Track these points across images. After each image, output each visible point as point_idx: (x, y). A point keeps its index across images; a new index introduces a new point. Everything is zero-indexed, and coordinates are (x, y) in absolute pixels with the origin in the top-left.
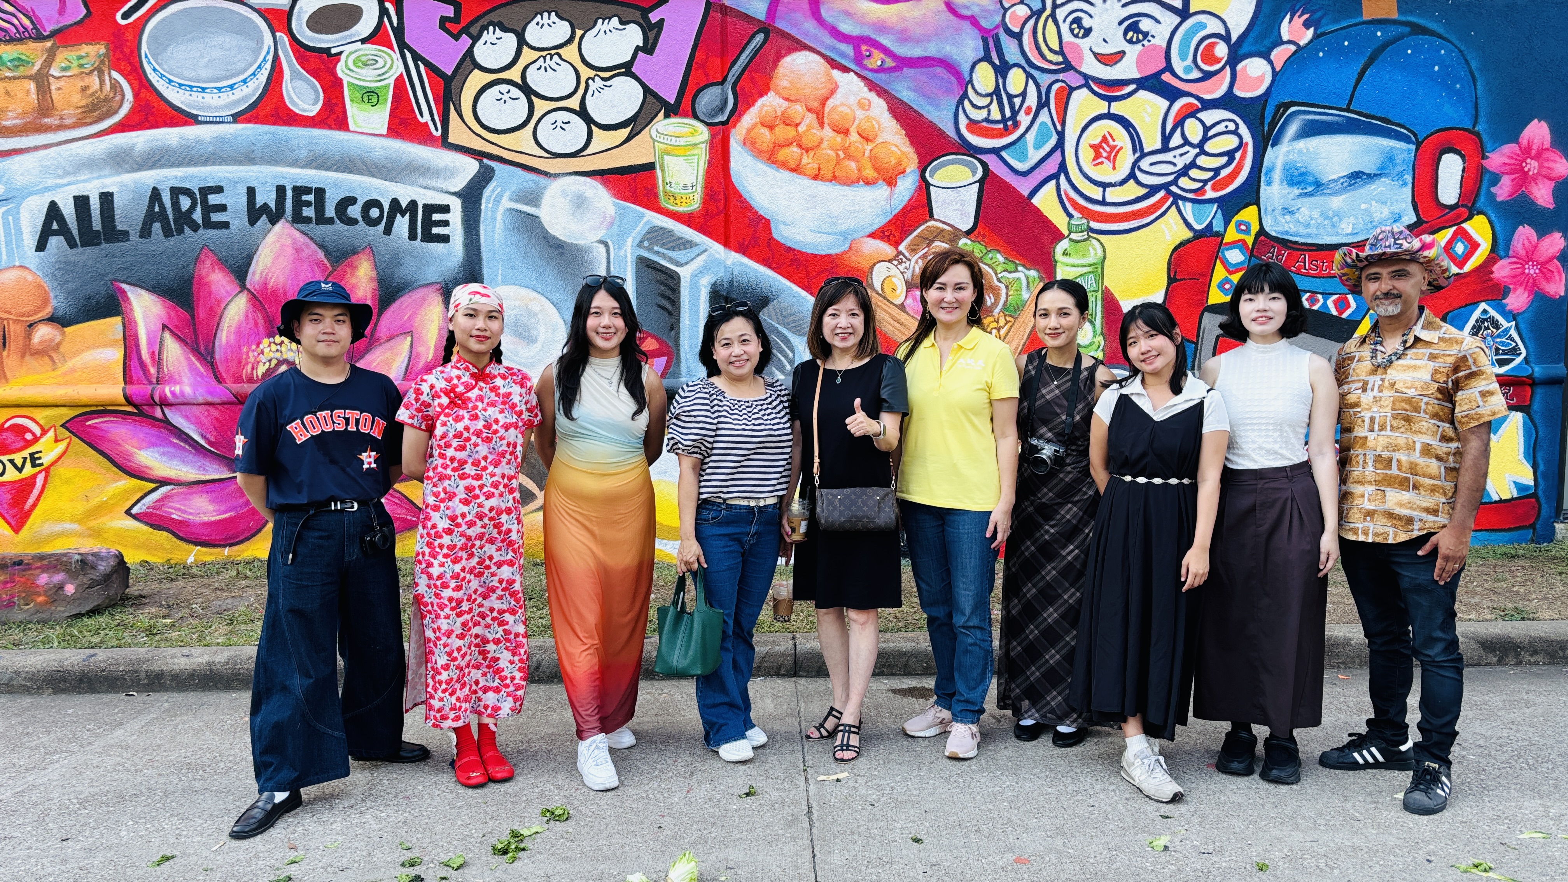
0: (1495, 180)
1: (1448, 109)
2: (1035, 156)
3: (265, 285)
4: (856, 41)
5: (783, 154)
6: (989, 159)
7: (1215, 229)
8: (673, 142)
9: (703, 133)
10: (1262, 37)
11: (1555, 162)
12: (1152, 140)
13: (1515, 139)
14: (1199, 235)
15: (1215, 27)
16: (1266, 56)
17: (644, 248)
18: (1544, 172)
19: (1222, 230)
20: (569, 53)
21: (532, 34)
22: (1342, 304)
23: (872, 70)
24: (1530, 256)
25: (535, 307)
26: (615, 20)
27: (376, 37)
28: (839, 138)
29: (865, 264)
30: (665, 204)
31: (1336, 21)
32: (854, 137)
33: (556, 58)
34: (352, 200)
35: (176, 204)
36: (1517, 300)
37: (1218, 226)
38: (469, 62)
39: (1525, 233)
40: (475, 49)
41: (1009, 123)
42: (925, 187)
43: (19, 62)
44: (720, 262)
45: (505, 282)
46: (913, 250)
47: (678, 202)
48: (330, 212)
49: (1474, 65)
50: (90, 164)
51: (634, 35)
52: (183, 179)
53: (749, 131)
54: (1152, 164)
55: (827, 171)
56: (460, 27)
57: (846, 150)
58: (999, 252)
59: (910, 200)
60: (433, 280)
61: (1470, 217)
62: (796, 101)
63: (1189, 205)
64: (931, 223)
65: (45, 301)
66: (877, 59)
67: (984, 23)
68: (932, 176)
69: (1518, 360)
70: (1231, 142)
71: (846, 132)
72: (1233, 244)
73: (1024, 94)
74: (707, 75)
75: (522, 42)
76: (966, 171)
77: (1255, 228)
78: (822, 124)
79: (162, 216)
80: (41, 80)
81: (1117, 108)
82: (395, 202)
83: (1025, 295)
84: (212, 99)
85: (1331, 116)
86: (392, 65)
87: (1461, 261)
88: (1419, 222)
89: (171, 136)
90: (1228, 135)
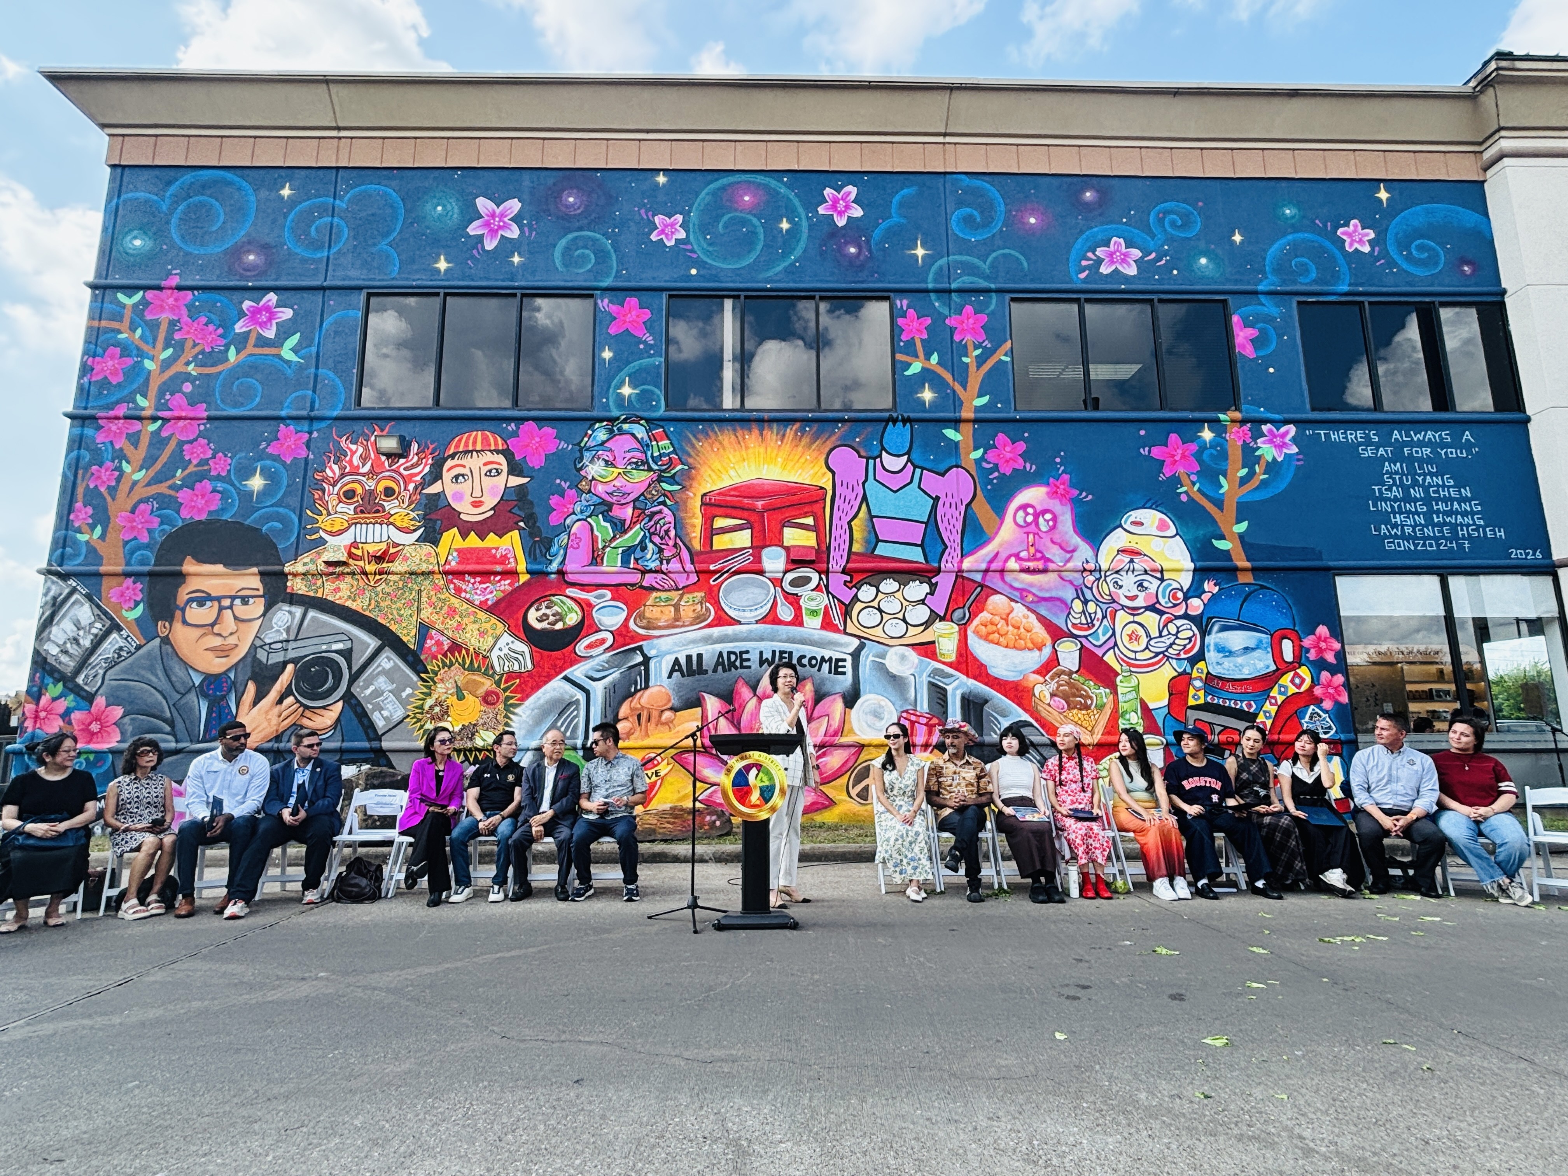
0: (1308, 651)
1: (1281, 620)
2: (1103, 639)
4: (1021, 591)
5: (991, 637)
6: (1083, 640)
8: (943, 632)
9: (956, 628)
10: (1197, 589)
11: (1333, 643)
13: (1313, 633)
14: (1180, 674)
16: (1199, 597)
17: (931, 677)
18: (1329, 647)
19: (1190, 672)
20: (899, 595)
22: (1249, 705)
23: (1028, 603)
24: (1329, 685)
25: (883, 703)
26: (918, 582)
27: (817, 588)
28: (1016, 631)
29: (1031, 685)
30: (940, 658)
32: (1022, 630)
33: (892, 597)
34: (804, 657)
35: (729, 658)
36: (1327, 704)
37: (1188, 670)
38: (855, 599)
39: (1325, 675)
41: (1090, 625)
42: (1055, 651)
43: (668, 599)
44: (965, 683)
45: (870, 692)
47: (946, 657)
49: (1290, 602)
51: (926, 588)
52: (733, 648)
53: (976, 627)
55: (1011, 644)
57: (1019, 636)
58: (1091, 681)
59: (1049, 657)
60: (838, 692)
61: (1300, 667)
62: (996, 615)
64: (1059, 668)
65: (669, 700)
66: (1030, 598)
68: (1058, 647)
69: (1333, 732)
70: (1190, 634)
71: (1018, 628)
72: (1196, 678)
73: (1095, 613)
75: (878, 591)
76: (1073, 645)
77: (1205, 671)
78: (1008, 625)
79: (723, 663)
80: (677, 607)
81: (1137, 619)
82: (823, 658)
83: (1105, 700)
84: (748, 614)
85: (1232, 623)
86: (823, 600)
87: (1299, 687)
88: (1278, 669)
89: (729, 630)
90: (1188, 630)
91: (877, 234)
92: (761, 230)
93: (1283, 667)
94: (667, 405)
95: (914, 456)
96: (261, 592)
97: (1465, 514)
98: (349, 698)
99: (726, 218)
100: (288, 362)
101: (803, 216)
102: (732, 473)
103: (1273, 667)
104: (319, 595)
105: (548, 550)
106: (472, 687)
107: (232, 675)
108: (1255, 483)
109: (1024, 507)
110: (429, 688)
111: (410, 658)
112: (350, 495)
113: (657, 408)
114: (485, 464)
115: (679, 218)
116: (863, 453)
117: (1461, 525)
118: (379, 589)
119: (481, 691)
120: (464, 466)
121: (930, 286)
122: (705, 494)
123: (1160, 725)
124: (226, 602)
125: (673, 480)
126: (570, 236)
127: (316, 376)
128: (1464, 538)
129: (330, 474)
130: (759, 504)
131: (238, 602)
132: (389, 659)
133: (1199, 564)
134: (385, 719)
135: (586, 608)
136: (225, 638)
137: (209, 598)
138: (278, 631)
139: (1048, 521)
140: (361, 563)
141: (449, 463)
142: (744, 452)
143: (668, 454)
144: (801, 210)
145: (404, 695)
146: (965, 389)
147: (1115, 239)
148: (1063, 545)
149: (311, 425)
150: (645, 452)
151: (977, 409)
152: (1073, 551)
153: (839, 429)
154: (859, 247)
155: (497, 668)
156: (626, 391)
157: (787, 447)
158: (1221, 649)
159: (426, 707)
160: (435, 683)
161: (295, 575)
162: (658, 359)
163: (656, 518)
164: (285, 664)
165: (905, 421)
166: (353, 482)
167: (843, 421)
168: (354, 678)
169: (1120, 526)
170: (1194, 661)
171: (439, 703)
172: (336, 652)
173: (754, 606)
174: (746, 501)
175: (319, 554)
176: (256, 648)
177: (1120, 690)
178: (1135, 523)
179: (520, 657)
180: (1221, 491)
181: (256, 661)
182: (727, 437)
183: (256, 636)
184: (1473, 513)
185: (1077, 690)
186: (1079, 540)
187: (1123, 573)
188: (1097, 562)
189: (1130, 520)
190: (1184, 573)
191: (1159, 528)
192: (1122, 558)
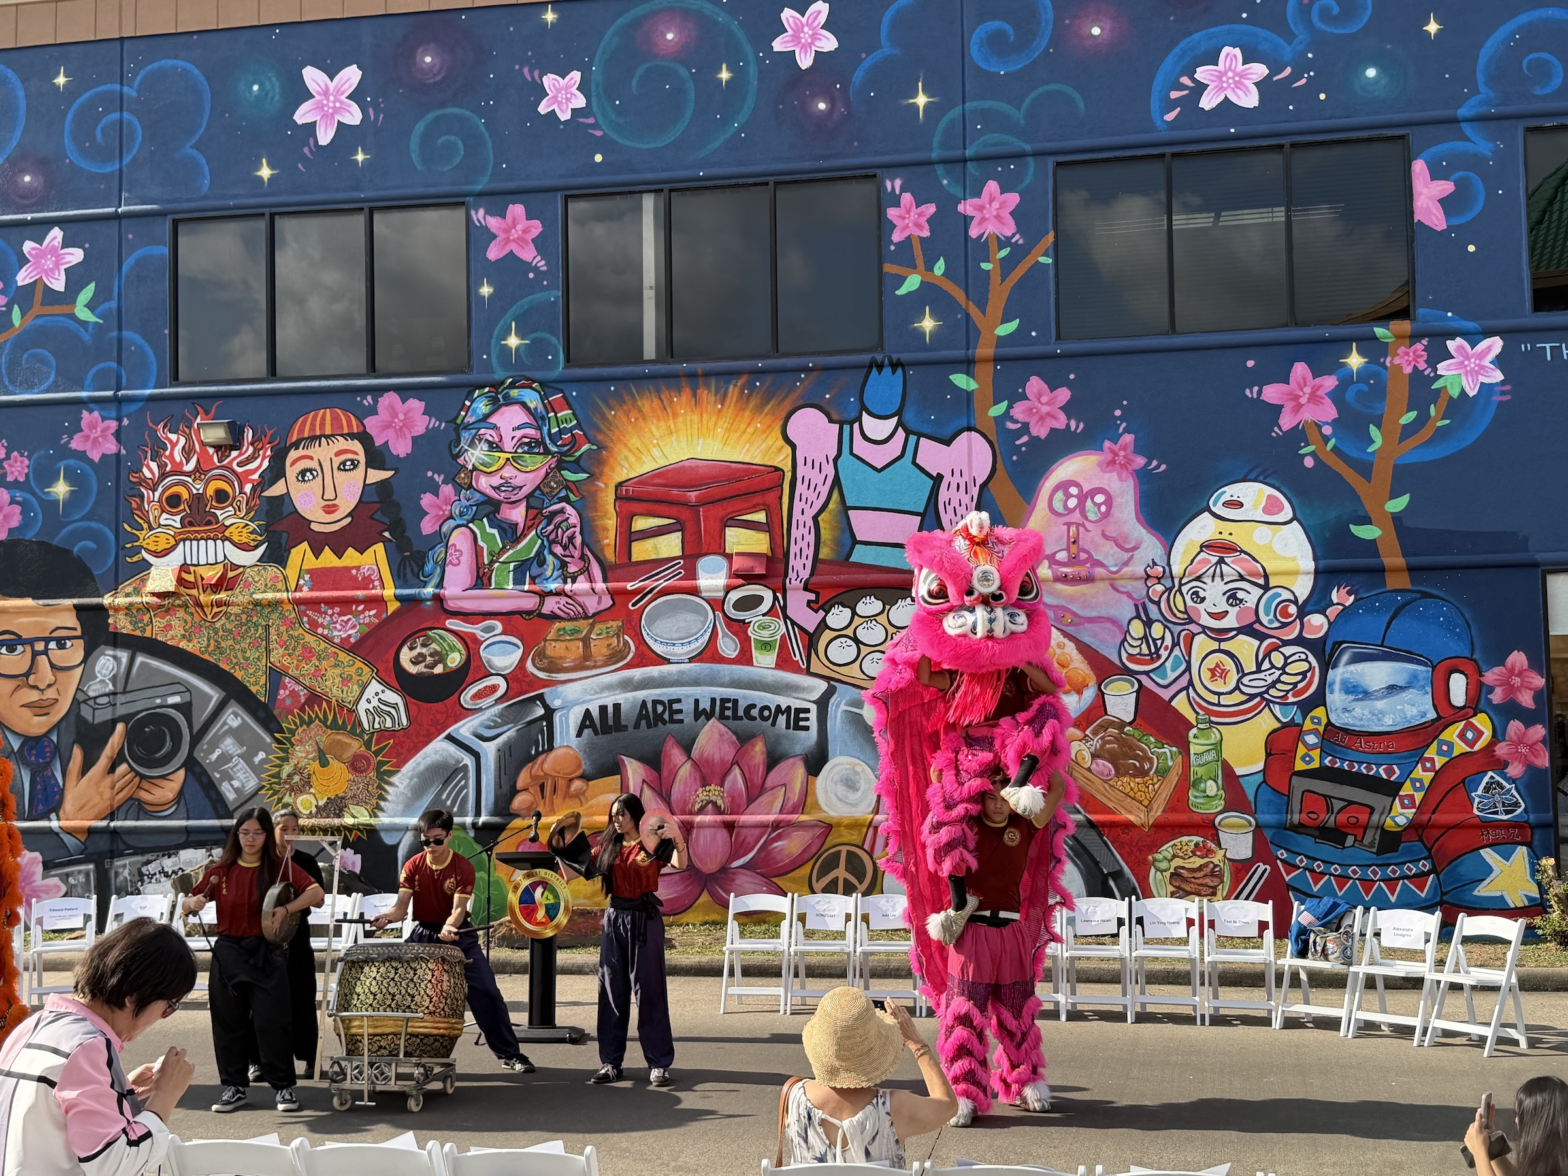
0: (1491, 690)
1: (1451, 644)
2: (1172, 676)
3: (701, 756)
6: (1143, 678)
10: (1317, 603)
11: (1532, 678)
13: (1501, 662)
14: (1285, 726)
18: (1525, 685)
20: (882, 619)
22: (1390, 772)
23: (1066, 625)
24: (1520, 741)
25: (858, 769)
27: (771, 612)
31: (1369, 591)
33: (874, 622)
34: (753, 706)
35: (655, 709)
36: (1515, 770)
37: (1298, 720)
39: (1515, 726)
41: (1154, 656)
42: (1102, 694)
43: (575, 631)
45: (841, 754)
46: (1095, 733)
48: (741, 713)
49: (1467, 616)
50: (609, 687)
52: (659, 695)
58: (1151, 735)
59: (1092, 703)
60: (799, 753)
61: (1475, 715)
64: (1106, 717)
65: (580, 766)
66: (1069, 619)
67: (1135, 596)
68: (1105, 688)
69: (1519, 811)
70: (1305, 666)
72: (1310, 732)
73: (1163, 638)
75: (854, 613)
76: (1128, 685)
77: (1324, 721)
79: (647, 716)
80: (586, 641)
81: (1224, 646)
82: (778, 707)
83: (1170, 763)
84: (678, 650)
85: (1371, 650)
86: (779, 628)
87: (1471, 744)
88: (1439, 718)
89: (654, 671)
90: (1301, 662)
91: (858, 76)
92: (690, 86)
93: (1446, 714)
94: (568, 359)
95: (909, 417)
96: (79, 633)
98: (191, 765)
99: (640, 71)
100: (84, 324)
101: (751, 57)
102: (656, 452)
103: (1432, 715)
104: (148, 634)
105: (422, 568)
106: (337, 750)
107: (54, 738)
108: (1426, 433)
109: (1064, 486)
110: (285, 751)
111: (262, 714)
112: (173, 501)
113: (553, 364)
114: (338, 454)
115: (576, 76)
116: (835, 417)
118: (218, 625)
119: (348, 755)
120: (311, 458)
121: (934, 155)
122: (619, 485)
123: (1251, 798)
124: (40, 646)
125: (577, 466)
126: (430, 116)
127: (120, 340)
129: (148, 475)
130: (693, 495)
131: (52, 645)
132: (236, 715)
133: (1322, 563)
134: (236, 790)
135: (470, 644)
136: (42, 690)
137: (20, 640)
138: (102, 681)
139: (1099, 505)
140: (194, 592)
141: (293, 454)
142: (671, 423)
143: (571, 430)
144: (748, 48)
145: (257, 760)
146: (984, 313)
147: (1226, 50)
148: (1121, 542)
149: (119, 410)
150: (539, 428)
151: (1002, 341)
152: (1135, 548)
153: (801, 380)
154: (832, 101)
155: (366, 726)
156: (513, 341)
157: (729, 412)
158: (1352, 689)
159: (284, 775)
160: (292, 745)
161: (117, 609)
162: (555, 292)
163: (558, 519)
164: (113, 723)
165: (895, 366)
166: (176, 484)
167: (807, 370)
168: (196, 739)
169: (1207, 509)
170: (1306, 707)
171: (298, 770)
172: (174, 706)
173: (686, 639)
174: (675, 492)
175: (143, 581)
176: (80, 703)
177: (1193, 749)
178: (1230, 504)
179: (393, 711)
180: (1370, 450)
181: (80, 719)
182: (648, 404)
183: (78, 689)
185: (1131, 748)
186: (1144, 531)
187: (1208, 580)
188: (1169, 565)
189: (1223, 499)
190: (1300, 577)
191: (1266, 510)
192: (1207, 556)
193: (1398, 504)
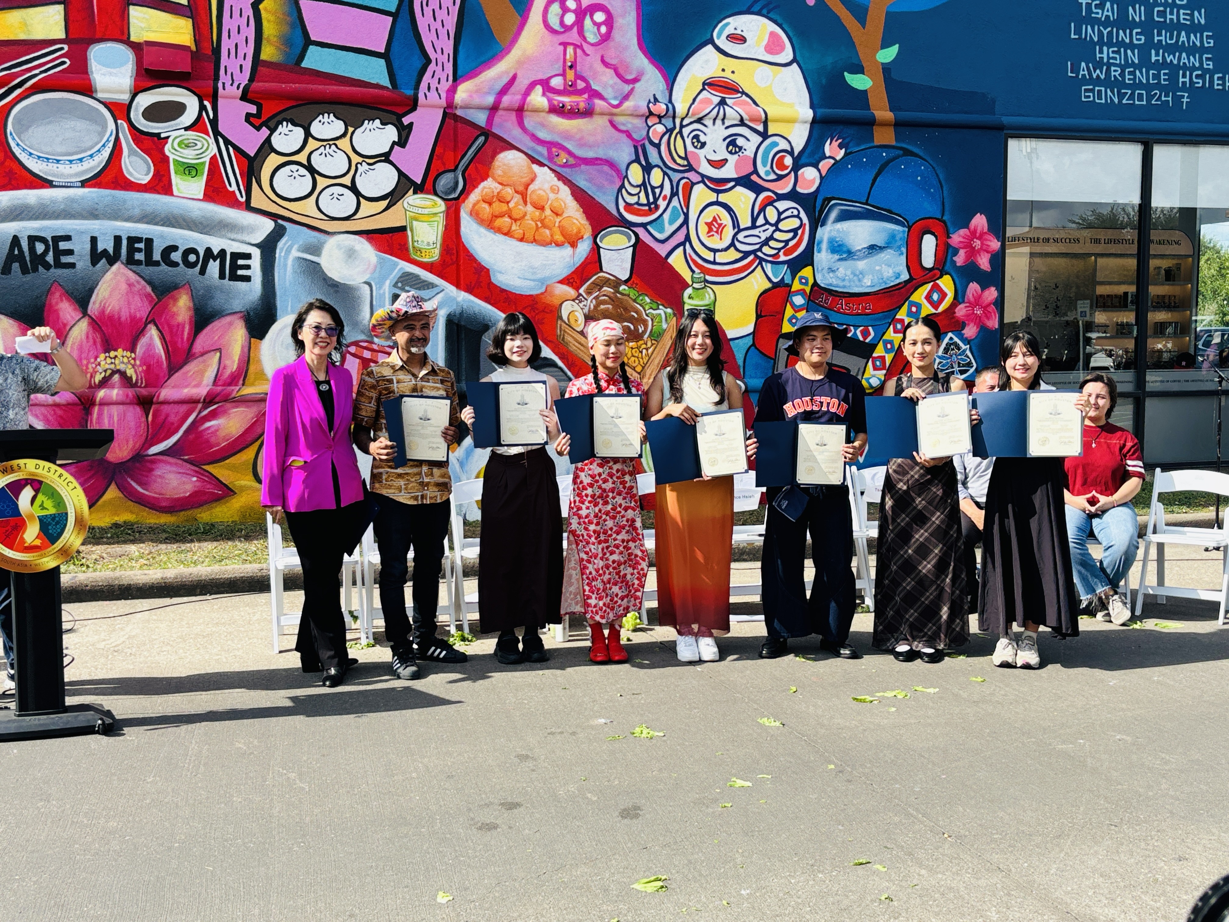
0: (956, 252)
1: (926, 205)
2: (669, 229)
3: (103, 312)
4: (549, 145)
5: (498, 222)
6: (640, 231)
7: (786, 282)
8: (420, 212)
9: (441, 206)
10: (813, 153)
11: (990, 241)
12: (745, 221)
13: (966, 226)
14: (775, 286)
15: (783, 145)
16: (816, 166)
17: (398, 287)
18: (985, 247)
19: (790, 282)
20: (344, 143)
21: (316, 128)
22: (865, 334)
23: (560, 166)
24: (976, 302)
26: (377, 122)
27: (196, 126)
28: (537, 213)
29: (557, 302)
30: (413, 256)
31: (858, 145)
32: (548, 212)
33: (333, 147)
34: (174, 248)
36: (970, 331)
37: (788, 280)
38: (267, 147)
39: (974, 287)
40: (273, 138)
41: (652, 207)
42: (596, 249)
44: (455, 299)
46: (589, 292)
47: (423, 255)
48: (157, 256)
49: (941, 177)
51: (391, 133)
53: (474, 205)
54: (745, 237)
55: (529, 235)
56: (261, 121)
57: (542, 221)
58: (647, 295)
59: (586, 258)
60: (238, 310)
61: (941, 277)
62: (507, 185)
63: (769, 265)
64: (601, 274)
66: (563, 158)
67: (635, 136)
68: (601, 241)
70: (795, 223)
71: (542, 209)
72: (798, 292)
73: (662, 186)
74: (444, 164)
75: (308, 135)
76: (624, 238)
77: (811, 281)
78: (525, 203)
79: (21, 258)
81: (723, 198)
82: (208, 251)
83: (665, 326)
84: (65, 168)
85: (857, 207)
86: (207, 147)
88: (911, 279)
89: (30, 196)
90: (793, 218)
93: (917, 276)
97: (1192, 50)
103: (905, 276)
117: (1185, 68)
123: (740, 362)
128: (1184, 88)
133: (820, 112)
139: (598, 25)
148: (621, 71)
152: (636, 80)
169: (711, 41)
170: (796, 266)
178: (733, 38)
184: (1203, 50)
185: (626, 309)
186: (646, 61)
187: (708, 122)
188: (670, 101)
189: (726, 32)
190: (797, 125)
191: (769, 49)
192: (709, 96)
193: (888, 55)
